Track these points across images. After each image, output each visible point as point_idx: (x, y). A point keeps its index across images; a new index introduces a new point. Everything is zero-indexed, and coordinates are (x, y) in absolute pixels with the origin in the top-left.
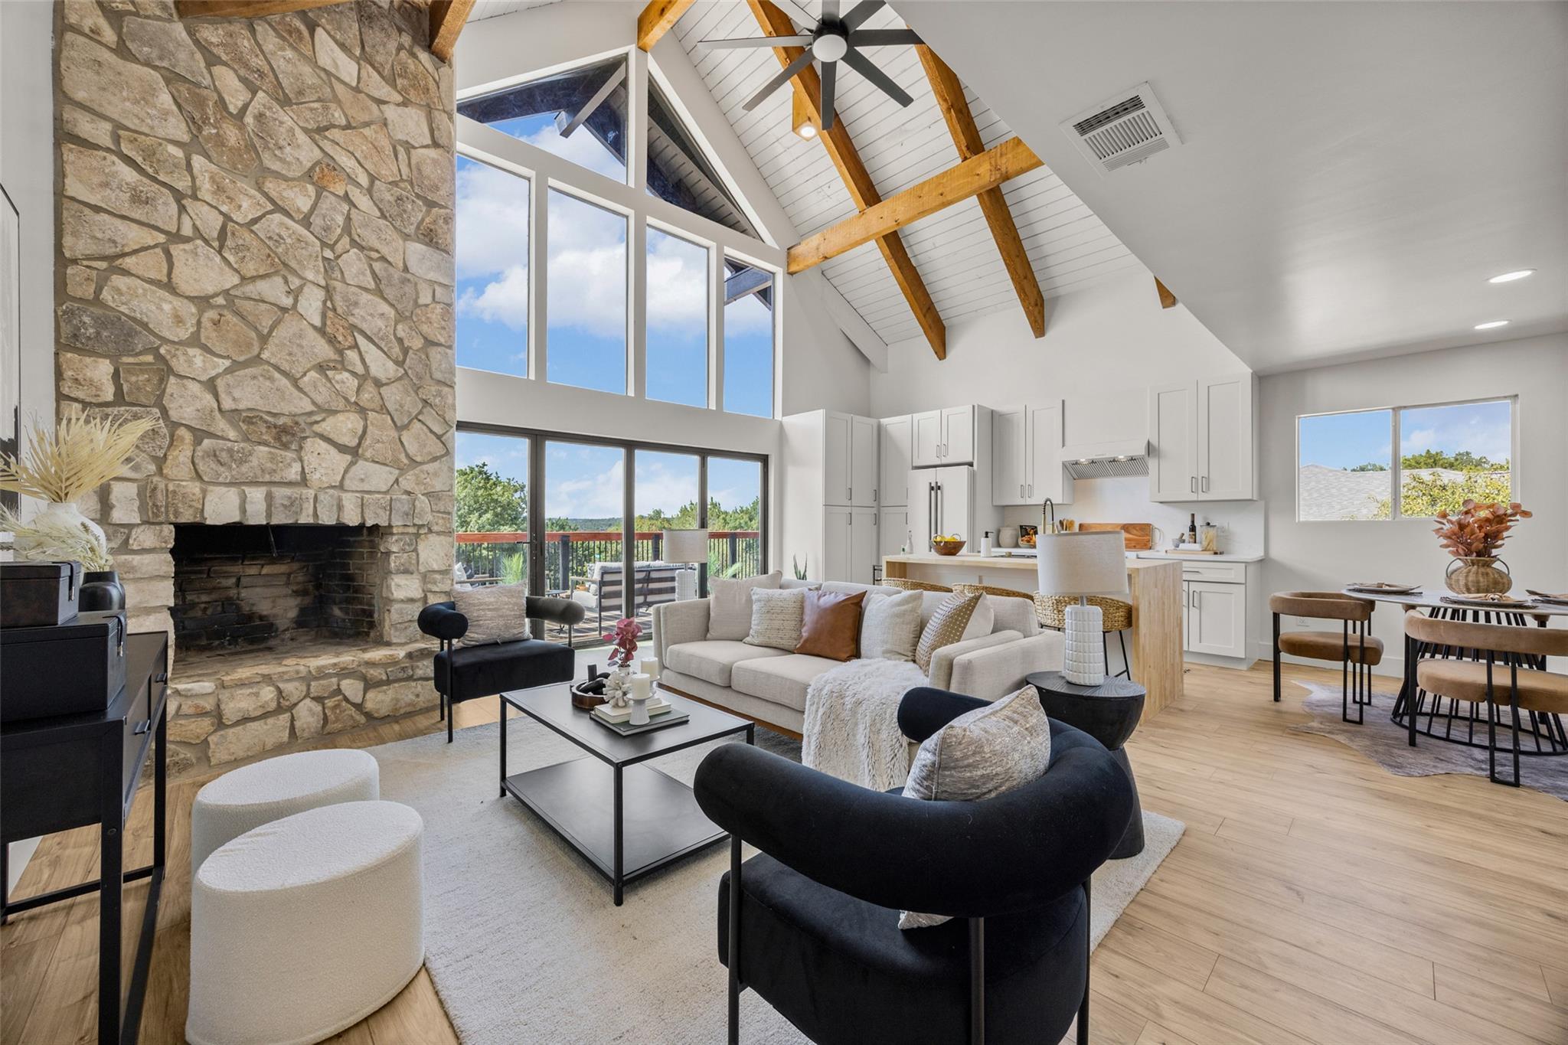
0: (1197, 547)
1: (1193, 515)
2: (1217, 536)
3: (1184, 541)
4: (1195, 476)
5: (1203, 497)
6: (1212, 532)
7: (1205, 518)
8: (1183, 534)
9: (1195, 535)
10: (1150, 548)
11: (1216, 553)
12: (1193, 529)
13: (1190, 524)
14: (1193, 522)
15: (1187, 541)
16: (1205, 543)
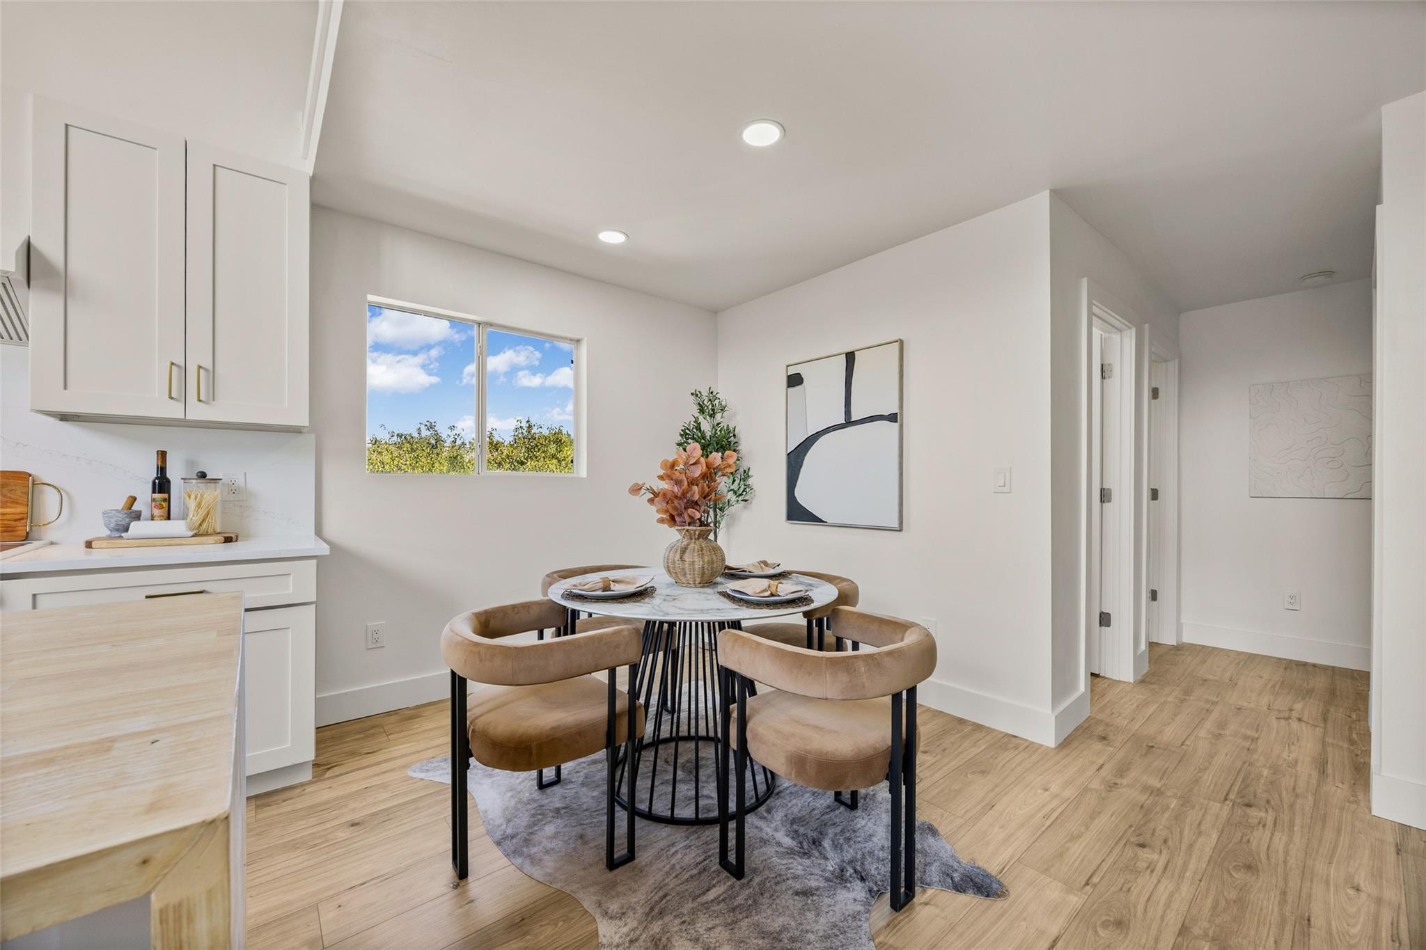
0: (176, 527)
1: (163, 455)
2: (224, 502)
3: (138, 516)
4: (181, 362)
5: (197, 412)
6: (210, 494)
7: (190, 463)
8: (134, 499)
9: (168, 501)
10: (27, 538)
11: (228, 540)
12: (162, 485)
13: (153, 474)
14: (162, 470)
15: (146, 513)
16: (194, 517)
